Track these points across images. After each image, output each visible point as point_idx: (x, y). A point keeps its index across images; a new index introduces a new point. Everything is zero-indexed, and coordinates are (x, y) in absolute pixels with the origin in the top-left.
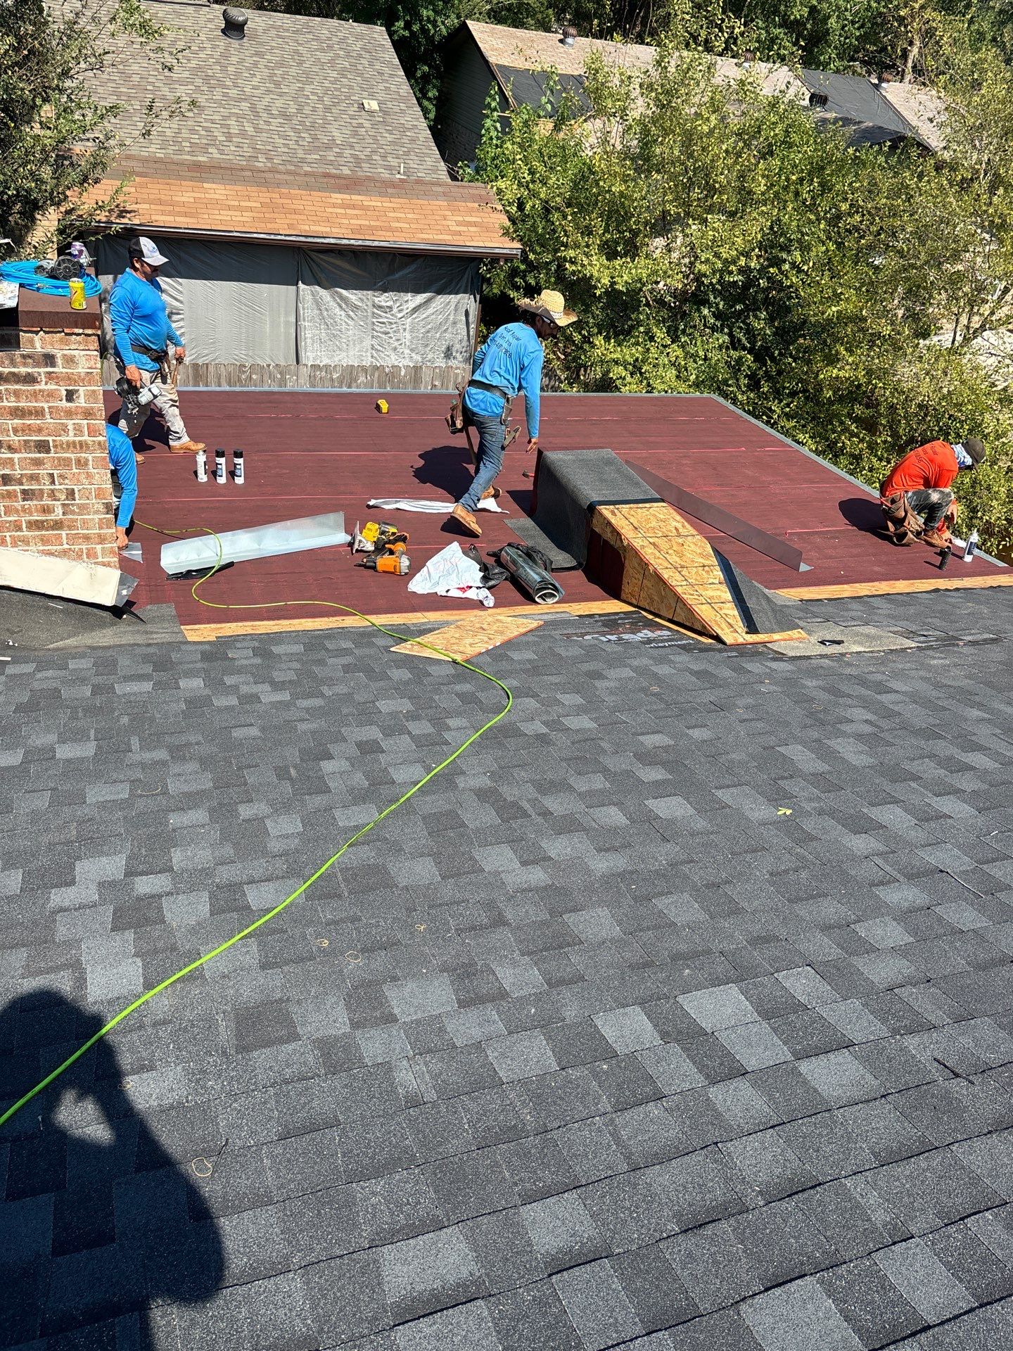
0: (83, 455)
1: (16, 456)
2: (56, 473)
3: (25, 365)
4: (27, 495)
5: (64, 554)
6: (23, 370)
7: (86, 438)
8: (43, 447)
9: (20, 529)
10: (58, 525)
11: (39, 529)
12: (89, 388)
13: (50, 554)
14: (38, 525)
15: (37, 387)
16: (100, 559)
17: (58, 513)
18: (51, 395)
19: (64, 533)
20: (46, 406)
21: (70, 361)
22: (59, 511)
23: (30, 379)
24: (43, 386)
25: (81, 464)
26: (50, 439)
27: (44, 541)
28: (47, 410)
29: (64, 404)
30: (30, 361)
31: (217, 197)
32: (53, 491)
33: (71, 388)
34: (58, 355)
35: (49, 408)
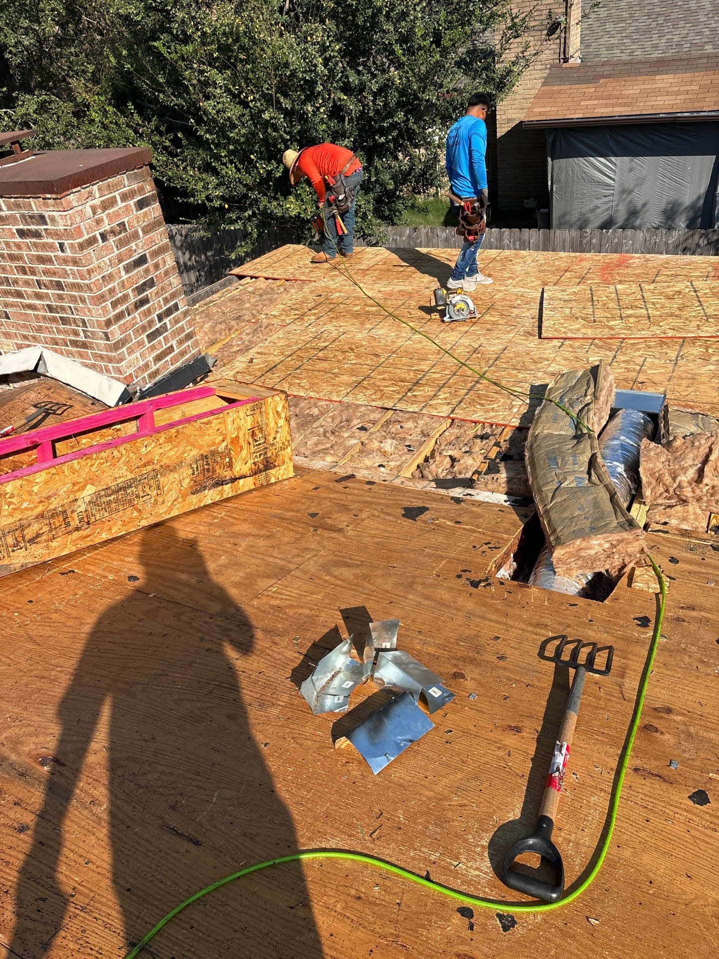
0: (82, 294)
1: (49, 291)
2: (72, 306)
3: (33, 224)
4: (64, 321)
5: (93, 367)
6: (33, 227)
7: (79, 281)
8: (59, 286)
9: (67, 345)
10: (84, 345)
11: (77, 346)
12: (69, 241)
13: (86, 366)
14: (74, 343)
15: (43, 241)
16: (113, 375)
17: (82, 338)
18: (51, 247)
19: (89, 351)
20: (52, 255)
21: (53, 219)
22: (82, 334)
23: (37, 234)
24: (45, 240)
25: (83, 300)
26: (62, 280)
27: (81, 356)
28: (54, 259)
29: (60, 253)
30: (34, 220)
31: (662, 85)
32: (74, 319)
33: (60, 241)
34: (46, 216)
35: (54, 256)
